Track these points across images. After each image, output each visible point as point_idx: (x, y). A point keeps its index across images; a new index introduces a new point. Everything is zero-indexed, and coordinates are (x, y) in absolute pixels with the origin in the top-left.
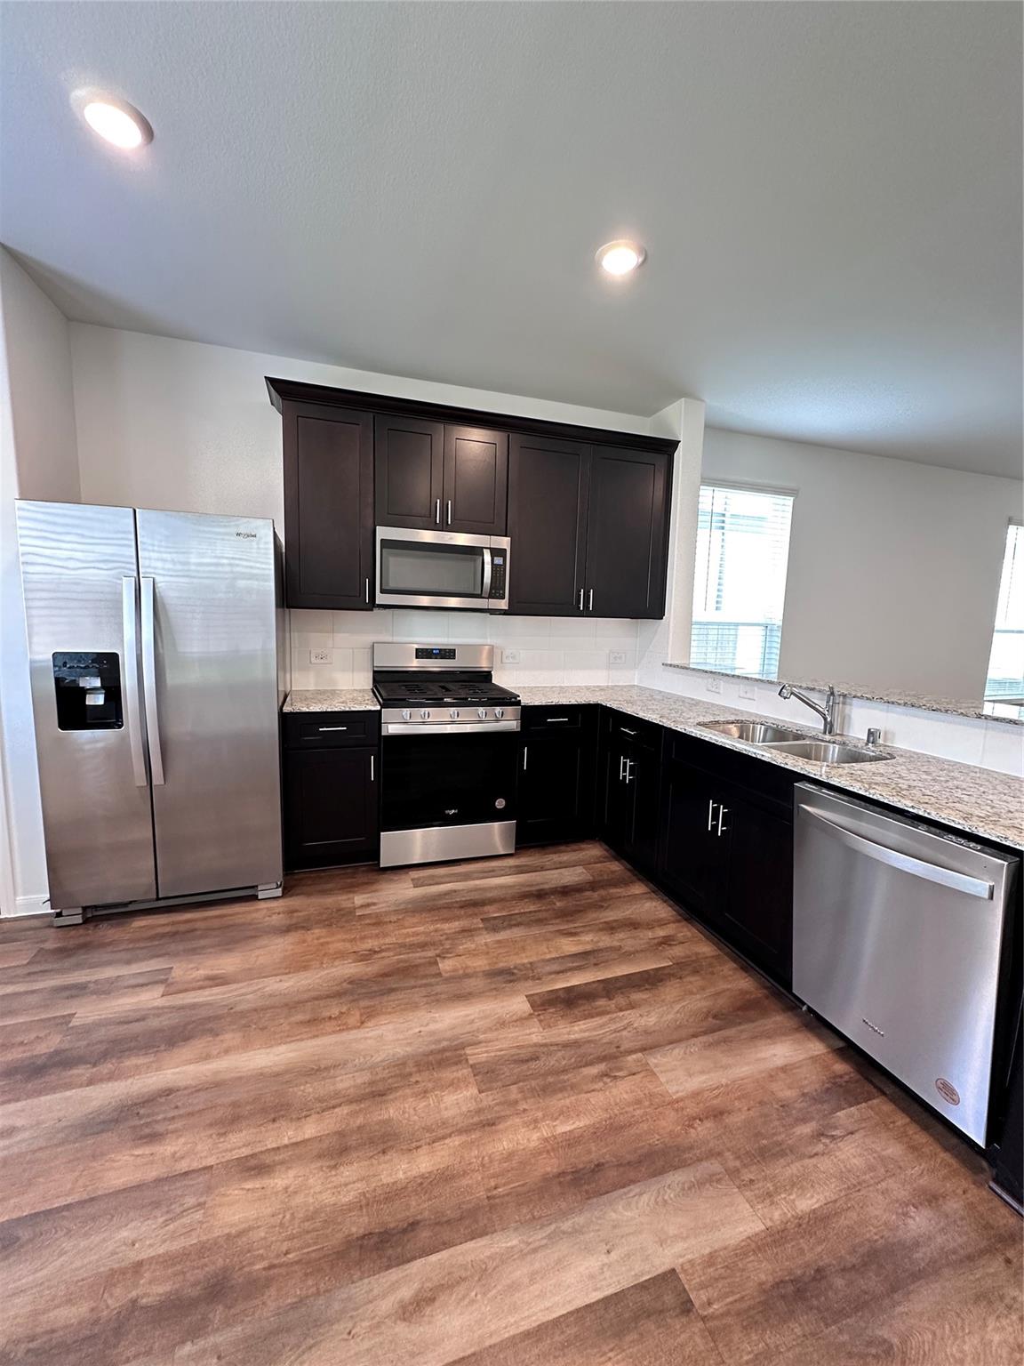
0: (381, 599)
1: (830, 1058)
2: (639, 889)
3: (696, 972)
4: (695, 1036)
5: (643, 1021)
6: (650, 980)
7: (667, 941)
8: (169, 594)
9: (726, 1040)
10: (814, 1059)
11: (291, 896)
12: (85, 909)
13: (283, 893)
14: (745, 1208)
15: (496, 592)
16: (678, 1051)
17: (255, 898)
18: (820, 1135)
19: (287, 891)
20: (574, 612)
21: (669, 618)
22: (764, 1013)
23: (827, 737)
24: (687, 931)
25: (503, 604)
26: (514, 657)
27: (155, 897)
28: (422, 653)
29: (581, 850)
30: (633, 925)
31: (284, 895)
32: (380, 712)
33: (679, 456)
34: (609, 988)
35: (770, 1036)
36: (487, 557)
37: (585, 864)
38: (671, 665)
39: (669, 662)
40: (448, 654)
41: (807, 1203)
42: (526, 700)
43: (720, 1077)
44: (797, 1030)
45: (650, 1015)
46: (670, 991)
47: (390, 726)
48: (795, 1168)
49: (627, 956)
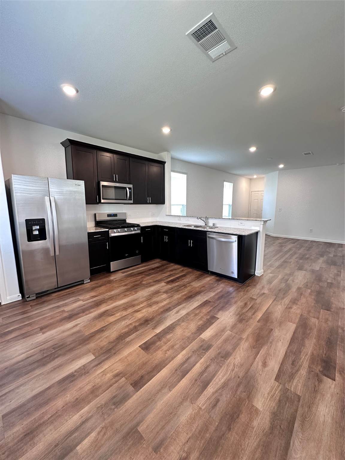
0: (102, 201)
1: (216, 278)
2: (172, 264)
3: (191, 273)
4: (195, 280)
5: (186, 281)
6: (184, 276)
7: (183, 270)
8: (59, 202)
9: (200, 279)
10: (214, 278)
11: (92, 281)
12: (36, 294)
13: (90, 281)
14: (212, 293)
15: (130, 199)
16: (194, 282)
17: (83, 283)
18: (218, 285)
19: (91, 279)
20: (146, 203)
21: (166, 204)
22: (204, 275)
23: (206, 226)
24: (185, 268)
25: (132, 202)
26: (130, 216)
27: (57, 287)
28: (109, 215)
29: (155, 261)
30: (175, 269)
31: (91, 281)
32: (108, 231)
33: (166, 165)
34: (178, 278)
35: (207, 277)
36: (128, 189)
37: (158, 262)
38: (168, 215)
39: (167, 214)
40: (115, 215)
41: (219, 291)
42: (142, 225)
43: (201, 284)
44: (210, 276)
45: (186, 280)
46: (188, 276)
47: (112, 234)
48: (216, 288)
49: (178, 274)
